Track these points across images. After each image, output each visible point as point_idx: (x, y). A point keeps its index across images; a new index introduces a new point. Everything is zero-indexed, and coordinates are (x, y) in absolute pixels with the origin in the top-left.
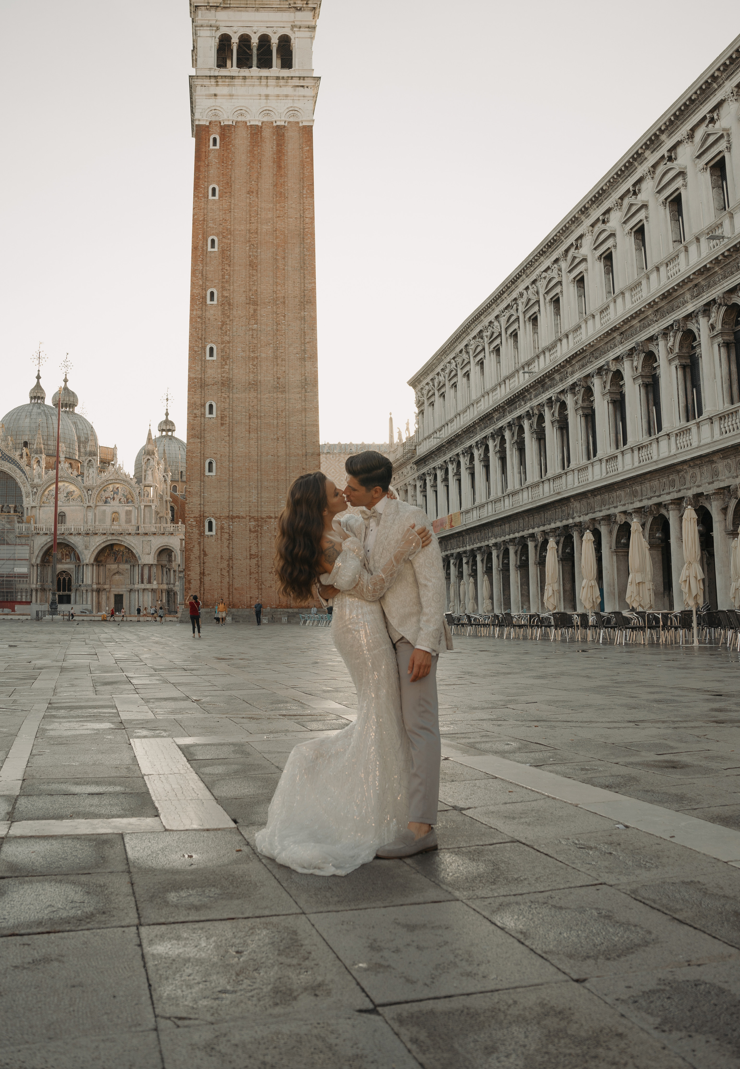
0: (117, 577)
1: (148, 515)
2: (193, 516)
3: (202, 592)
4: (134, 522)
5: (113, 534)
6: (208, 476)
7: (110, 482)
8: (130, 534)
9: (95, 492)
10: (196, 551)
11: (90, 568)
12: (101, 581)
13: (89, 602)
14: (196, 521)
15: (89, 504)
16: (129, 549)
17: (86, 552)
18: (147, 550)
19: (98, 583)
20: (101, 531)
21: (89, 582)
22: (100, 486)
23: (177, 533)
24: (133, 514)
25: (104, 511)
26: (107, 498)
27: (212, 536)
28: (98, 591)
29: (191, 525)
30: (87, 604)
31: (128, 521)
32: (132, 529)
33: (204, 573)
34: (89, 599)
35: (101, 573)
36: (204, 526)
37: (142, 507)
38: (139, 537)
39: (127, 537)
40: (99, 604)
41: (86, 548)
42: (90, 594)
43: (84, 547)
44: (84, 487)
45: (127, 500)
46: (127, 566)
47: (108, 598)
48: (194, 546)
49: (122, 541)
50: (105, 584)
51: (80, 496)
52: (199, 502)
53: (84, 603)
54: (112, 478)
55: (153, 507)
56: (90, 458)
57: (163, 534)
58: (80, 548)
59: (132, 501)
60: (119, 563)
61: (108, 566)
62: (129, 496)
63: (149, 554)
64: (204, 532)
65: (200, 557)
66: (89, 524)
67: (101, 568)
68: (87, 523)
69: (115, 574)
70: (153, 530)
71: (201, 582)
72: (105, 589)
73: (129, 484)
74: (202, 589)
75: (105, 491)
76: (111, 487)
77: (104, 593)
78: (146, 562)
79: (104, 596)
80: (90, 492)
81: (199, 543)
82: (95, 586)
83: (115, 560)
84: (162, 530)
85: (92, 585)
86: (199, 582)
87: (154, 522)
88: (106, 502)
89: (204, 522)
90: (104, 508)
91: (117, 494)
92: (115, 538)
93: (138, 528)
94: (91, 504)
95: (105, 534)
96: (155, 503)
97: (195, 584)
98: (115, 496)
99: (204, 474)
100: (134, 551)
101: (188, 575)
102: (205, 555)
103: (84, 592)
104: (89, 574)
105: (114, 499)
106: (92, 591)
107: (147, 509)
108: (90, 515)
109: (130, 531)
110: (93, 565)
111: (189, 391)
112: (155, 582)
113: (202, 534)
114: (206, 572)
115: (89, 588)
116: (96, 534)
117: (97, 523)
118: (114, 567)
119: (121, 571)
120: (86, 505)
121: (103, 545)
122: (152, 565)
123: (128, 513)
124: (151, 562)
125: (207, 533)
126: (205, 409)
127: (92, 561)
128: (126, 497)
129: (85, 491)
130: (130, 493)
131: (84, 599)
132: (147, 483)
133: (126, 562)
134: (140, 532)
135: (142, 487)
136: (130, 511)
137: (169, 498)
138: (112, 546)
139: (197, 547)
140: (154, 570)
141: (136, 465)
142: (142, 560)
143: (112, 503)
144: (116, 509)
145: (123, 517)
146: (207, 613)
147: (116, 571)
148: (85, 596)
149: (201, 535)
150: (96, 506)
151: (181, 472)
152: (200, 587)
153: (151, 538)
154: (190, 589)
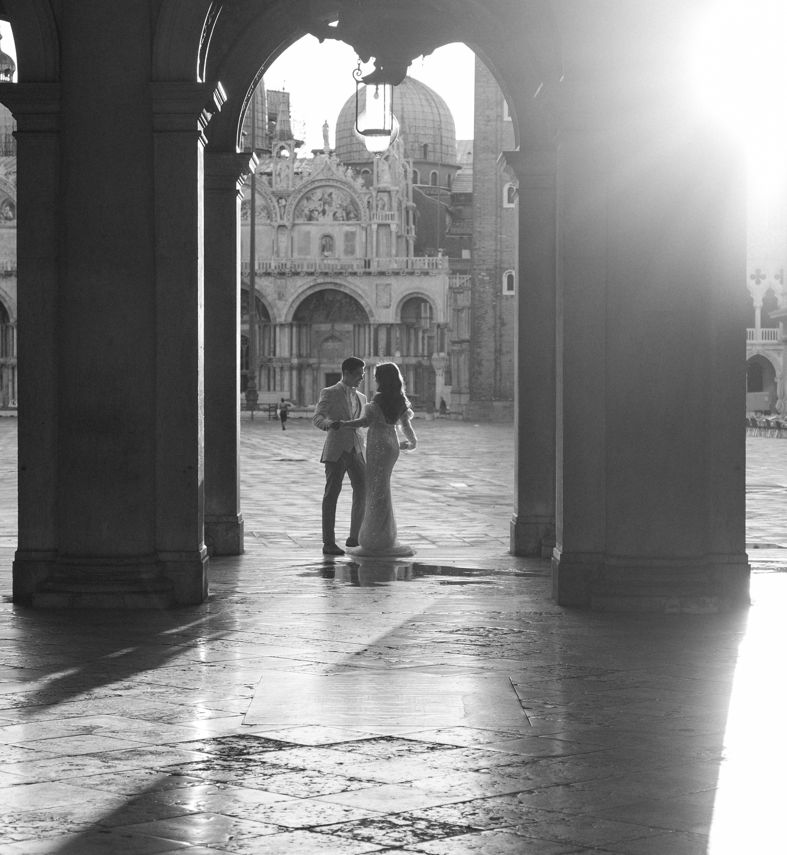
0: (330, 345)
1: (383, 240)
2: (485, 267)
3: (498, 378)
4: (359, 252)
5: (326, 274)
6: (507, 209)
7: (317, 184)
8: (355, 274)
9: (293, 201)
10: (489, 320)
11: (287, 330)
12: (304, 352)
13: (286, 388)
14: (489, 275)
15: (282, 223)
16: (351, 298)
17: (280, 304)
18: (384, 300)
19: (299, 356)
20: (305, 269)
21: (286, 354)
22: (300, 191)
23: (435, 271)
24: (357, 238)
25: (309, 233)
26: (311, 211)
27: (512, 296)
28: (300, 368)
29: (482, 281)
30: (282, 390)
31: (350, 251)
32: (357, 266)
33: (501, 350)
34: (286, 382)
35: (304, 339)
36: (501, 282)
37: (375, 227)
38: (371, 278)
39: (350, 279)
40: (301, 390)
41: (281, 296)
42: (287, 374)
43: (276, 296)
44: (273, 193)
45: (348, 214)
46: (349, 327)
47: (315, 381)
48: (486, 312)
49: (341, 285)
50: (309, 356)
51: (266, 208)
52: (493, 248)
53: (278, 388)
54: (321, 177)
55: (393, 227)
56: (282, 143)
57: (412, 274)
58: (269, 298)
59: (357, 217)
60: (333, 321)
61: (315, 327)
62: (351, 208)
63: (388, 307)
64: (501, 291)
65: (495, 327)
66: (282, 255)
67: (304, 330)
68: (278, 253)
69: (326, 340)
70: (395, 266)
71: (496, 363)
72: (310, 366)
73: (351, 187)
74: (498, 373)
75: (308, 199)
76: (319, 194)
77: (308, 371)
78: (383, 320)
79: (308, 378)
80: (283, 202)
81: (494, 307)
82: (295, 361)
83: (328, 316)
84: (410, 266)
85: (289, 359)
86: (493, 364)
87: (394, 252)
88: (310, 218)
89: (501, 276)
90: (307, 228)
91: (330, 204)
92: (329, 280)
93: (367, 264)
94: (285, 222)
95: (312, 274)
96: (396, 221)
97: (488, 366)
98: (327, 207)
99: (501, 206)
100: (362, 302)
101: (478, 354)
102: (503, 324)
103: (278, 370)
104: (286, 341)
105: (324, 212)
106: (291, 368)
107: (382, 231)
108: (284, 240)
109: (355, 269)
110: (291, 325)
111: (477, 81)
112: (398, 354)
113: (498, 293)
114: (504, 350)
115: (286, 364)
116: (297, 274)
117: (296, 255)
118: (325, 327)
119: (337, 334)
120: (276, 224)
121: (309, 293)
122: (392, 325)
123: (350, 237)
124: (391, 320)
125: (506, 292)
126: (502, 108)
127: (290, 319)
128: (345, 209)
129: (274, 200)
130: (353, 202)
131: (278, 383)
132: (382, 185)
133: (346, 320)
134: (372, 269)
135: (374, 194)
136: (353, 234)
137: (411, 204)
138: (321, 292)
139: (491, 312)
140: (396, 334)
141: (338, 132)
142: (377, 317)
143: (321, 219)
144: (329, 230)
145: (340, 244)
146: (505, 407)
147: (327, 335)
148: (278, 378)
149: (496, 296)
150: (294, 225)
151: (426, 146)
152: (495, 371)
153: (392, 280)
154: (481, 373)
